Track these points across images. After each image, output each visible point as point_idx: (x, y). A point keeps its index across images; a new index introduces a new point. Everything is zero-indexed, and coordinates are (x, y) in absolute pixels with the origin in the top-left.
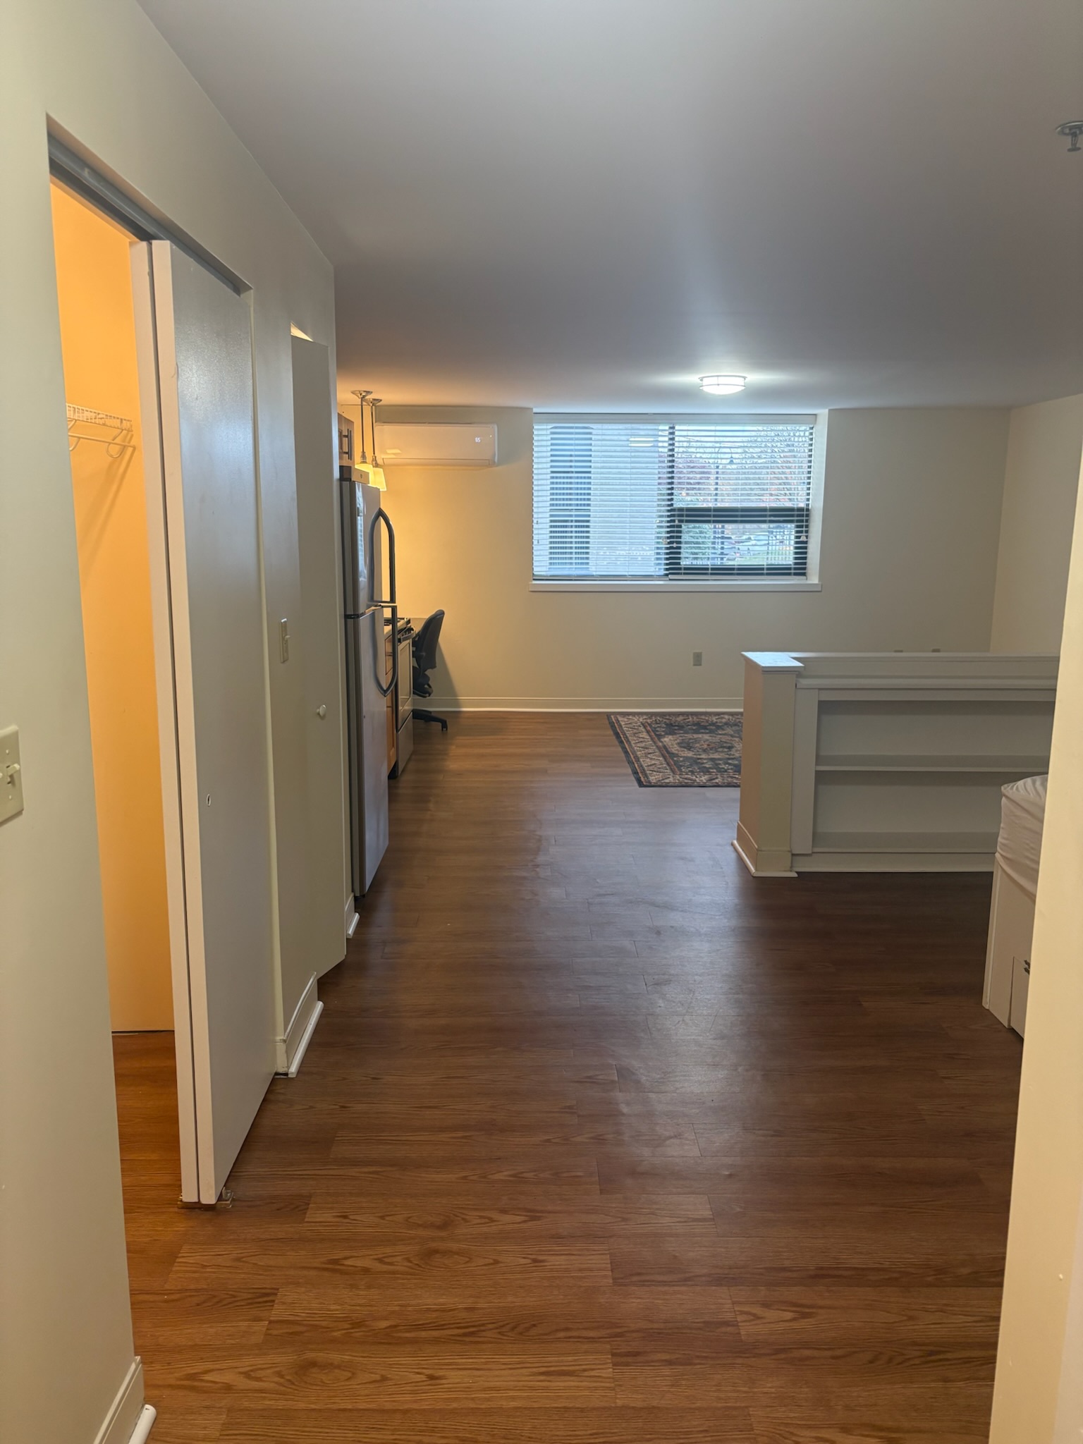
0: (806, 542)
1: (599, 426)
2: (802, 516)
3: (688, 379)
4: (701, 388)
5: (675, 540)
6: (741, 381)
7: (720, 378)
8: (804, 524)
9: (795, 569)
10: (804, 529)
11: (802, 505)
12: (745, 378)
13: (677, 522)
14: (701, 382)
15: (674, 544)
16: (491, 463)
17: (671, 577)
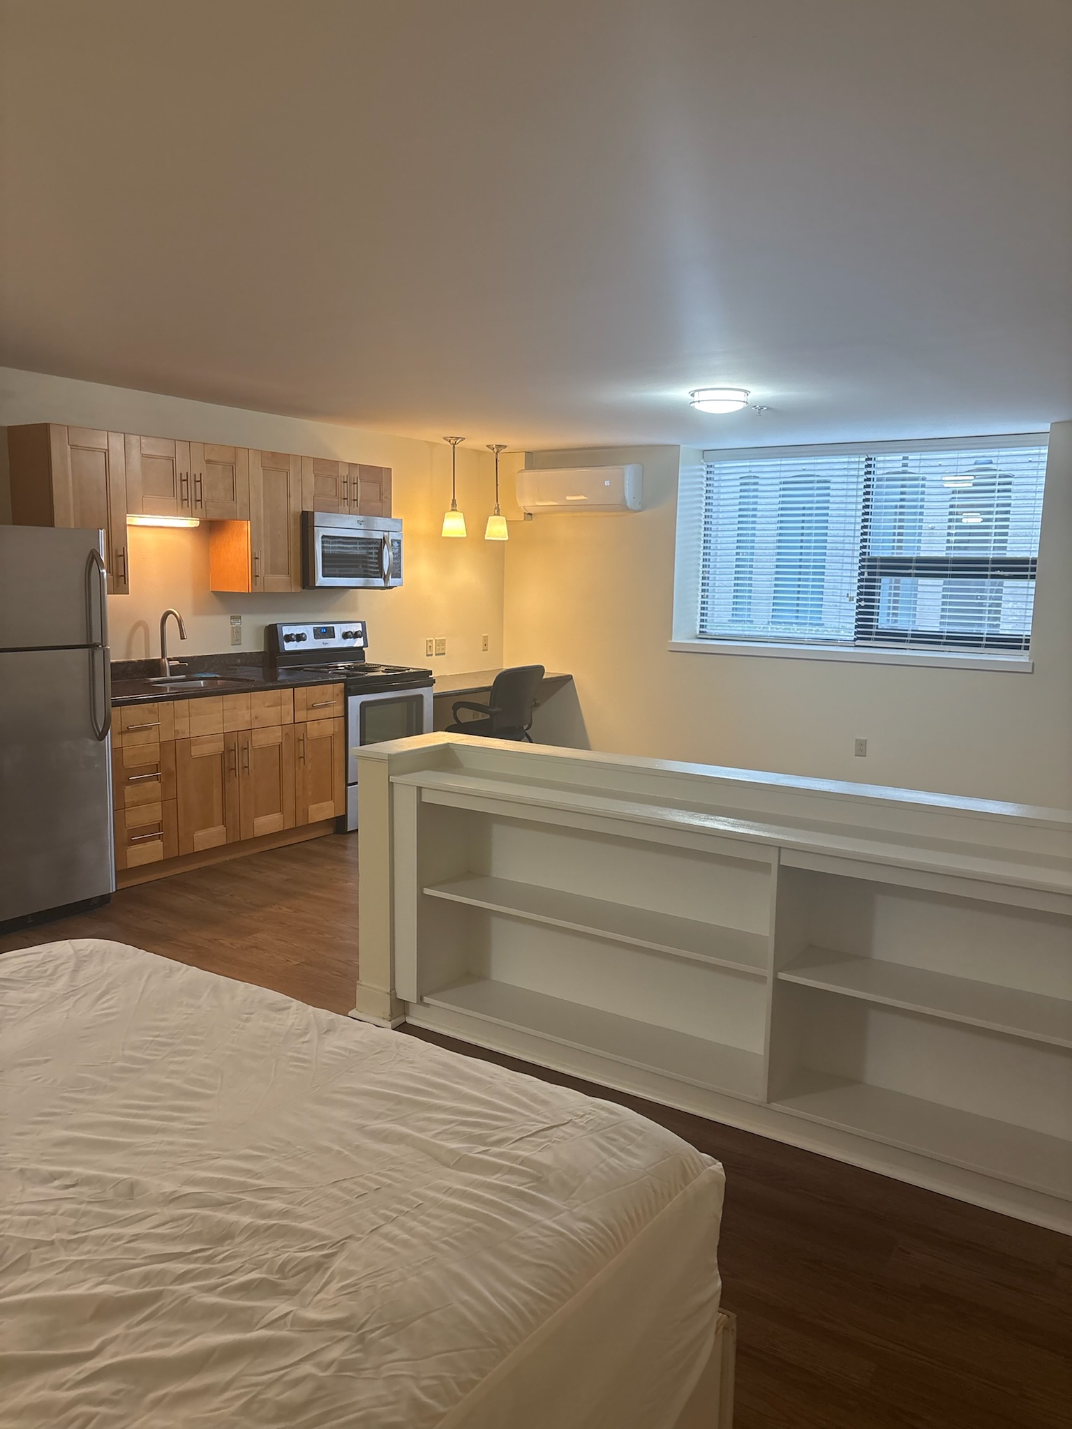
4: (691, 405)
5: (864, 597)
6: (741, 396)
12: (747, 392)
13: (866, 574)
14: (692, 397)
15: (863, 602)
16: (624, 508)
17: (858, 642)
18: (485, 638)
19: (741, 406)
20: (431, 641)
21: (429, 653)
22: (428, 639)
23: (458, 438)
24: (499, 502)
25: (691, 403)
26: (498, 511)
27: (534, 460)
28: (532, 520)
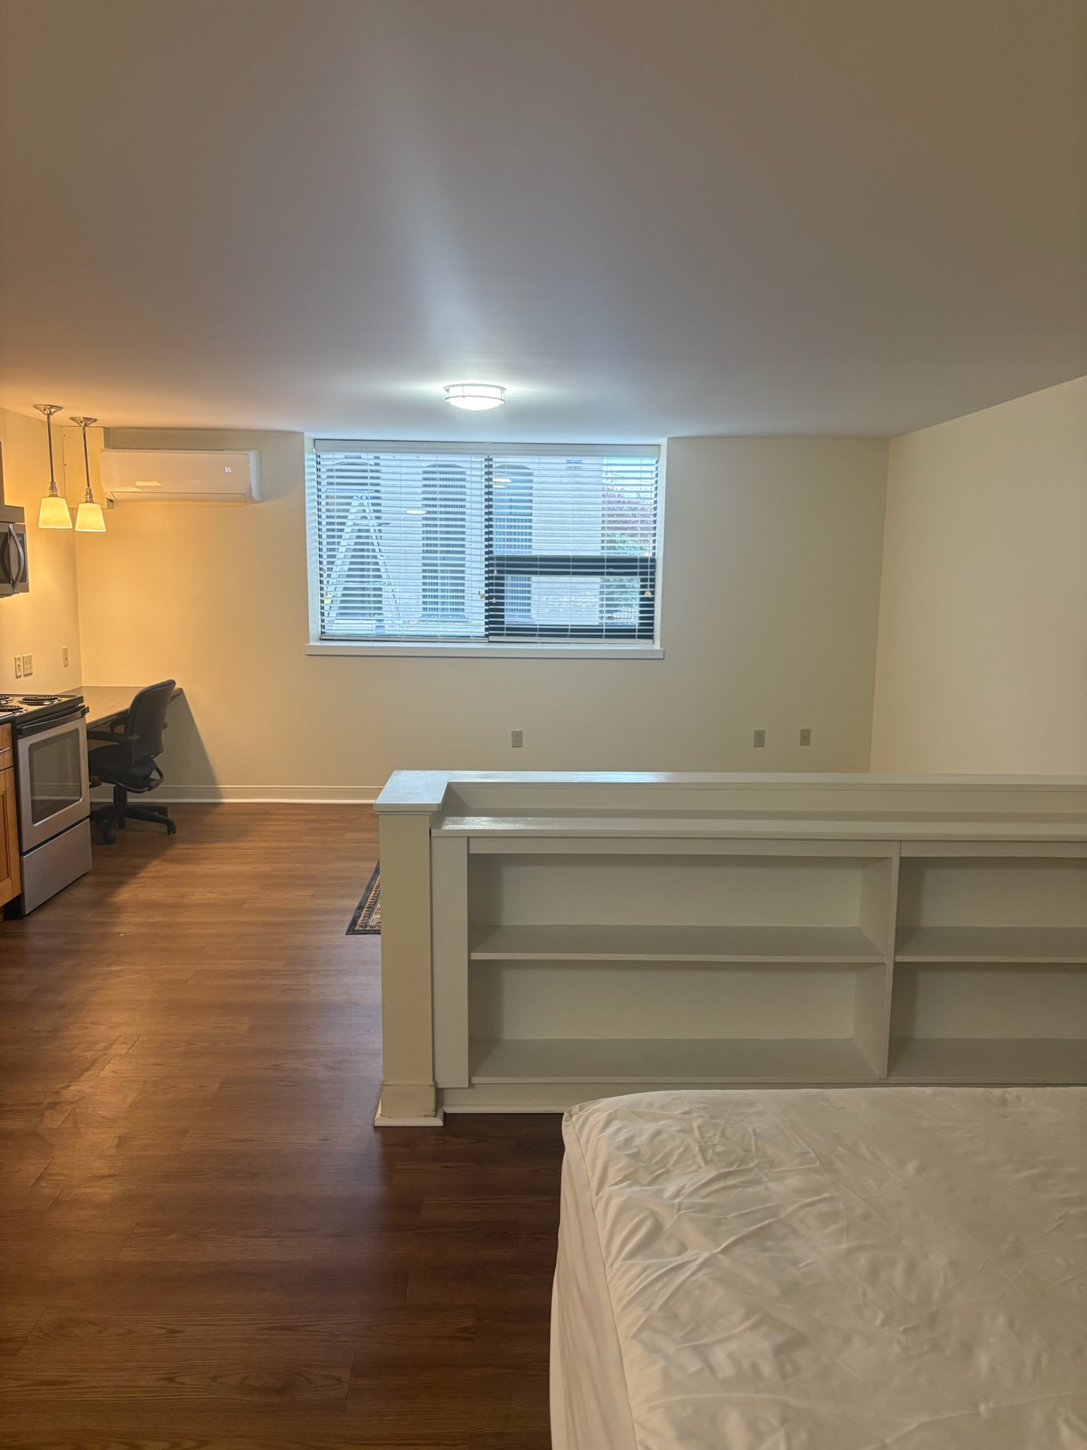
0: (653, 599)
1: (389, 456)
2: (646, 567)
3: (431, 388)
4: (446, 401)
5: (494, 594)
6: (497, 393)
7: (465, 387)
8: (649, 577)
9: (640, 631)
10: (648, 583)
11: (648, 554)
12: (503, 389)
13: (495, 572)
14: (447, 393)
15: (494, 599)
16: (248, 499)
17: (492, 638)
18: (65, 651)
19: (497, 403)
20: (19, 659)
21: (19, 674)
22: (16, 657)
23: (52, 406)
24: (91, 487)
25: (446, 399)
26: (91, 497)
27: (116, 438)
28: (113, 508)
